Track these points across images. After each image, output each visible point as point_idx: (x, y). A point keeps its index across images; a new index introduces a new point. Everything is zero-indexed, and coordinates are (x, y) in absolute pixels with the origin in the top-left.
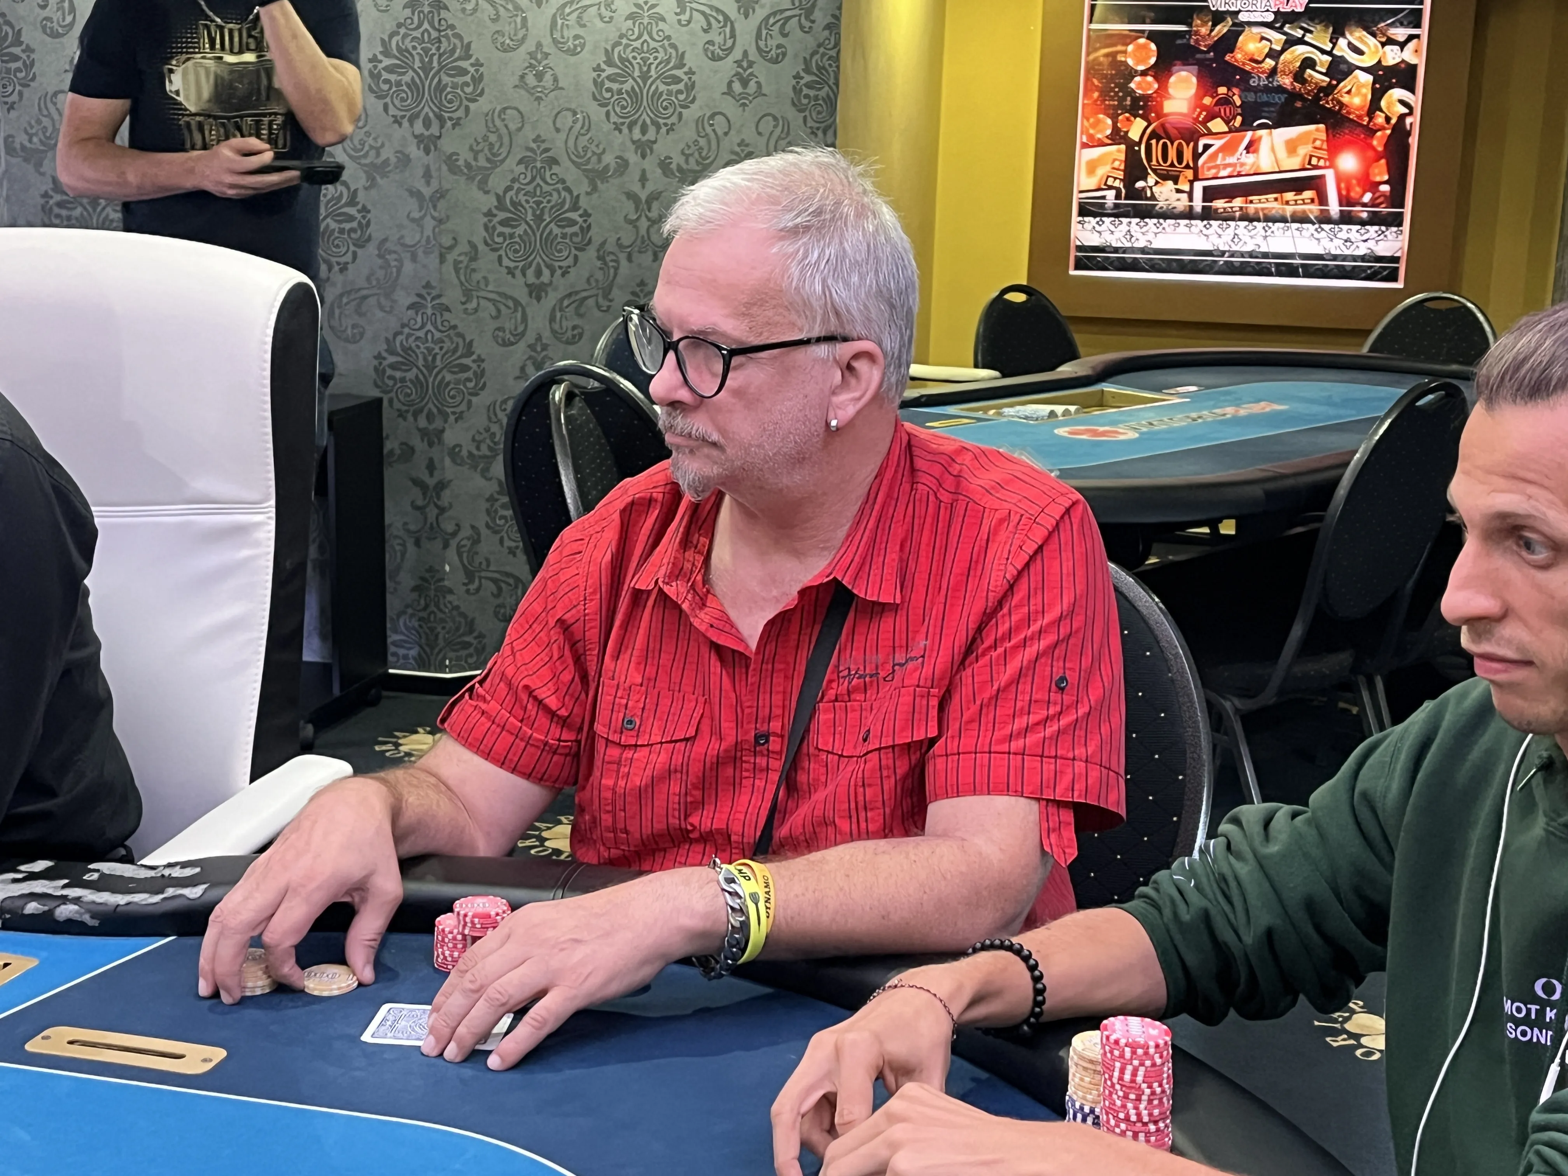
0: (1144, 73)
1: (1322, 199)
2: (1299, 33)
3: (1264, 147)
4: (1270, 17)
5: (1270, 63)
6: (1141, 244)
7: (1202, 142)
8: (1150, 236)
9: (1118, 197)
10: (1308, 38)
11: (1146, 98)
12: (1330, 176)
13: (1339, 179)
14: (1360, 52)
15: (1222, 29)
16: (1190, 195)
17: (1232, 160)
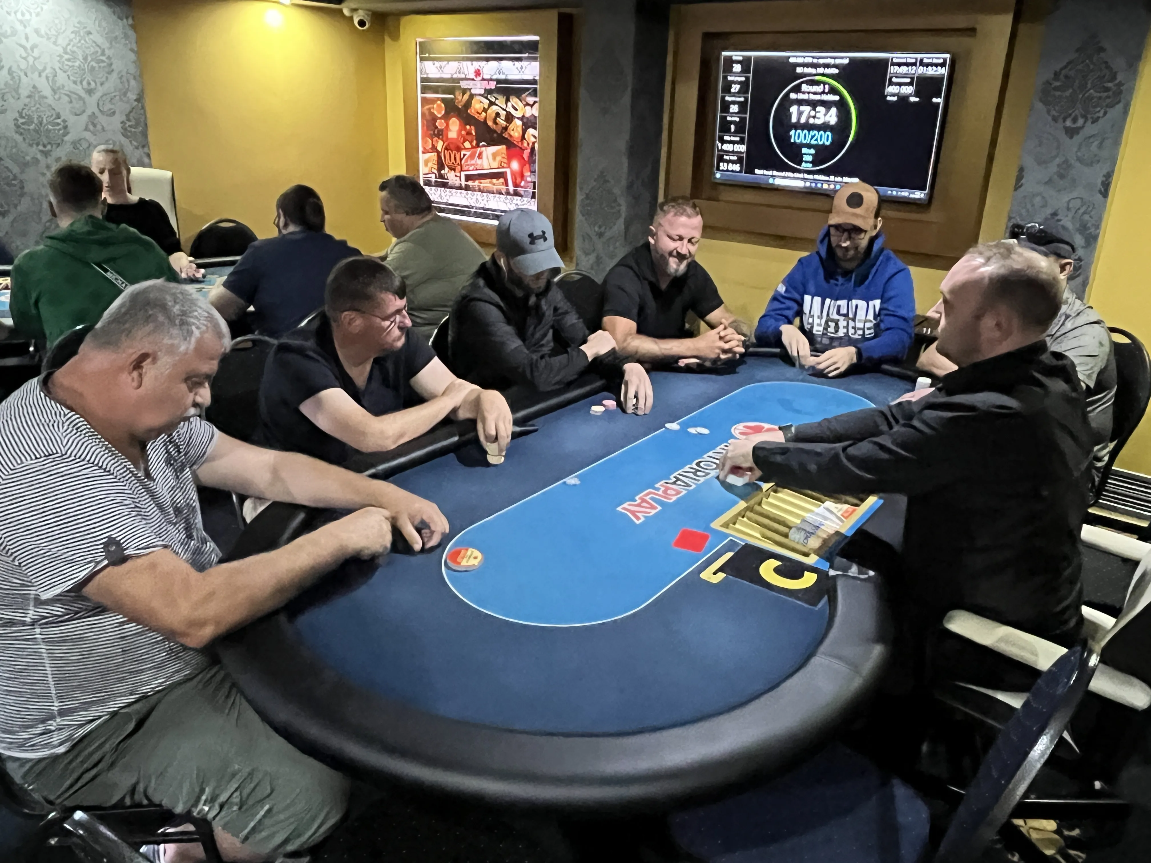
0: (440, 118)
1: (507, 184)
2: (493, 100)
3: (484, 155)
4: (482, 92)
5: (484, 114)
6: (445, 201)
7: (463, 152)
8: (448, 197)
9: (436, 178)
10: (497, 102)
11: (442, 130)
12: (508, 171)
13: (513, 174)
14: (516, 110)
15: (466, 97)
16: (460, 177)
17: (473, 162)
